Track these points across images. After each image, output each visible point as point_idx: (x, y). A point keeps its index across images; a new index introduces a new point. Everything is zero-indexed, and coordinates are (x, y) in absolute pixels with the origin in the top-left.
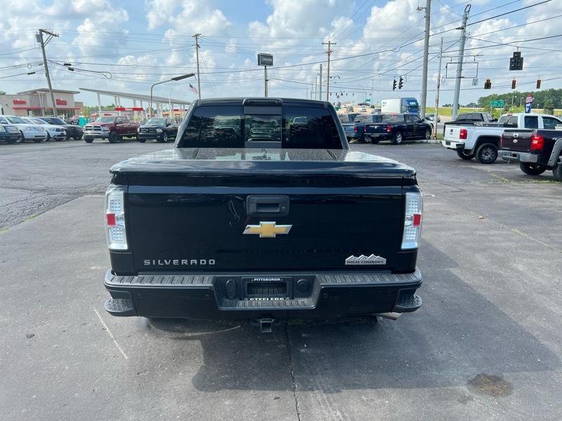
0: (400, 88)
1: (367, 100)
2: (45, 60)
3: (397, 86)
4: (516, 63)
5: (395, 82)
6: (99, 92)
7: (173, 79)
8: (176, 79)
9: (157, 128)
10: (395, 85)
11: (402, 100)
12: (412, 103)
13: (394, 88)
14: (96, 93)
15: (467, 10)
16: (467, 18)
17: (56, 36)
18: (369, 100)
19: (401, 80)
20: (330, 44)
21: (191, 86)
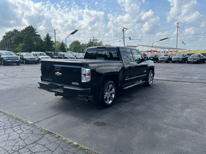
2: (124, 37)
6: (143, 46)
7: (160, 40)
8: (161, 40)
9: (151, 57)
14: (142, 46)
17: (128, 29)
21: (183, 42)
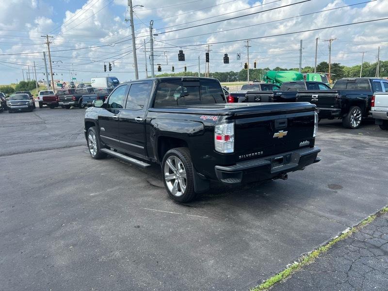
0: (110, 70)
1: (73, 79)
3: (108, 69)
4: (181, 57)
5: (105, 66)
10: (105, 68)
11: (107, 78)
12: (115, 81)
13: (105, 70)
15: (152, 23)
16: (152, 29)
18: (75, 79)
19: (110, 65)
20: (48, 37)
